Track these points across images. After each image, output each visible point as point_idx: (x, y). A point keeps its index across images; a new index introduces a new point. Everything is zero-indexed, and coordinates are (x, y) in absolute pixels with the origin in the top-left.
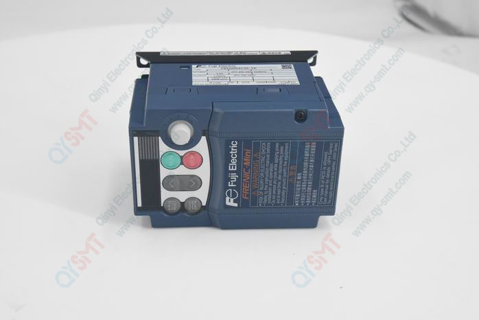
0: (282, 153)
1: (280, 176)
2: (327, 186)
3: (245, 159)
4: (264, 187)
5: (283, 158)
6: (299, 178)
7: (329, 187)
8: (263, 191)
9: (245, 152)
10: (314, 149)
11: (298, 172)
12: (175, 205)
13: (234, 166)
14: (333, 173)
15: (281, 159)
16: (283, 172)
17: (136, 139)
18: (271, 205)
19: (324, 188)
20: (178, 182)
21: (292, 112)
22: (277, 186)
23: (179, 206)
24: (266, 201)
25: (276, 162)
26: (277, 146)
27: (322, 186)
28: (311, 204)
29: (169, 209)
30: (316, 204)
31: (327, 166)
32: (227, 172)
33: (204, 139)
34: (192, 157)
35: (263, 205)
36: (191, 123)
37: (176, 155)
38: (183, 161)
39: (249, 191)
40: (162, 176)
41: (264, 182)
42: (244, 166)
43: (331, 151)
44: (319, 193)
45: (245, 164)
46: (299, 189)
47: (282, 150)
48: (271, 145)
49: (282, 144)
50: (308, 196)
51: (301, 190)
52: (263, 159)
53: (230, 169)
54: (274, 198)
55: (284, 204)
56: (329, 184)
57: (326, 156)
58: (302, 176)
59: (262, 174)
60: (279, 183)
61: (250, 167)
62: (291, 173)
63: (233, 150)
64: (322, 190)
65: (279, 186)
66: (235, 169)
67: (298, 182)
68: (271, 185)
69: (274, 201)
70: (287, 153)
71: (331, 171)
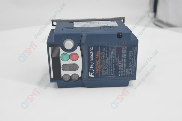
0: (112, 52)
1: (112, 63)
2: (132, 67)
3: (96, 55)
4: (105, 68)
5: (113, 54)
6: (120, 63)
7: (133, 67)
8: (105, 70)
9: (96, 52)
10: (126, 50)
11: (119, 61)
12: (67, 77)
13: (92, 58)
14: (134, 61)
15: (112, 55)
16: (113, 61)
17: (50, 48)
18: (108, 76)
19: (131, 68)
20: (69, 67)
21: (116, 34)
22: (111, 67)
23: (69, 78)
24: (106, 74)
25: (110, 56)
26: (110, 49)
27: (130, 67)
28: (125, 75)
29: (65, 79)
30: (127, 75)
31: (132, 58)
32: (89, 61)
33: (79, 47)
34: (74, 55)
35: (105, 76)
36: (73, 40)
37: (67, 55)
38: (70, 57)
39: (99, 70)
40: (62, 64)
41: (105, 66)
42: (96, 58)
43: (133, 51)
44: (128, 70)
45: (96, 57)
46: (120, 68)
47: (112, 51)
48: (107, 49)
49: (112, 48)
50: (124, 72)
51: (121, 69)
52: (104, 55)
53: (90, 60)
54: (109, 73)
55: (114, 76)
56: (133, 66)
57: (131, 53)
58: (121, 62)
59: (104, 62)
60: (112, 66)
61: (98, 59)
62: (117, 61)
63: (91, 51)
64: (130, 68)
65: (112, 67)
66: (93, 60)
67: (119, 65)
68: (108, 67)
69: (109, 74)
70: (114, 52)
71: (134, 60)
